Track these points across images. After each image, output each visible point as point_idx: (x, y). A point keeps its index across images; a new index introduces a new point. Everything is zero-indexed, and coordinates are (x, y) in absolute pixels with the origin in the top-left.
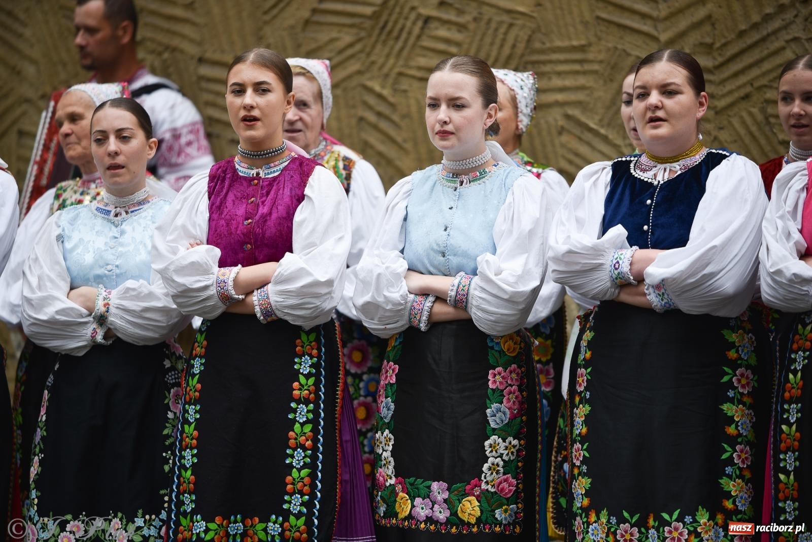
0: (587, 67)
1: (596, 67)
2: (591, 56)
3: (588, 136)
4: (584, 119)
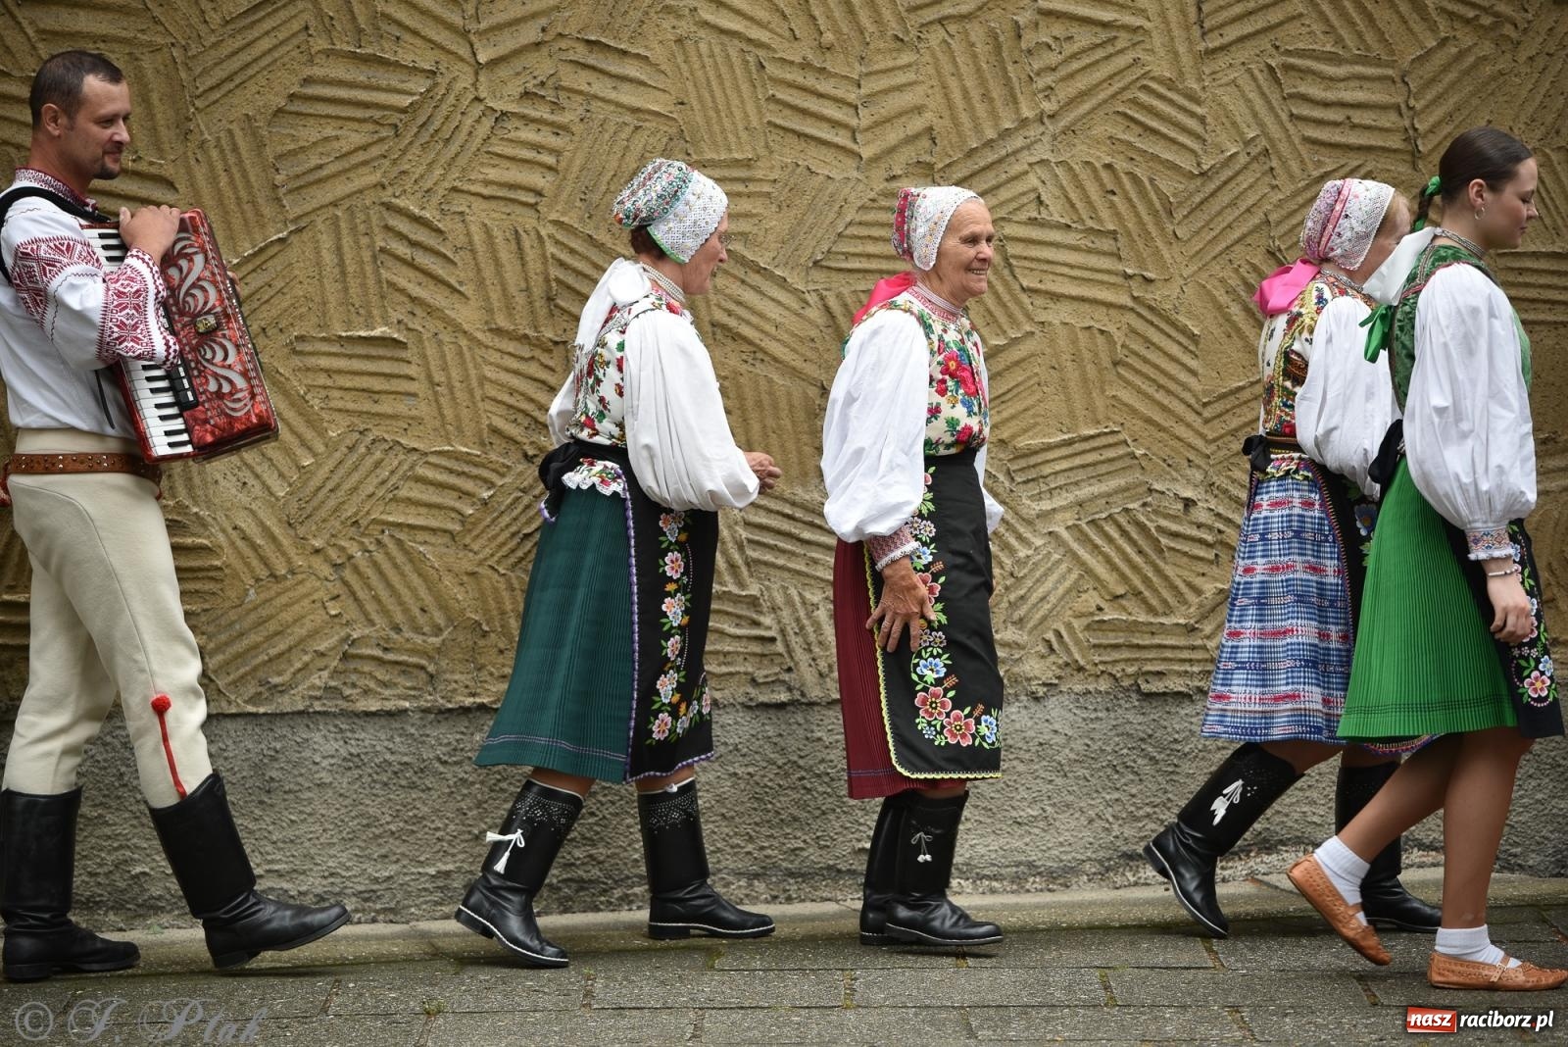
0: (752, 188)
1: (766, 188)
2: (759, 174)
3: (755, 279)
4: (750, 256)
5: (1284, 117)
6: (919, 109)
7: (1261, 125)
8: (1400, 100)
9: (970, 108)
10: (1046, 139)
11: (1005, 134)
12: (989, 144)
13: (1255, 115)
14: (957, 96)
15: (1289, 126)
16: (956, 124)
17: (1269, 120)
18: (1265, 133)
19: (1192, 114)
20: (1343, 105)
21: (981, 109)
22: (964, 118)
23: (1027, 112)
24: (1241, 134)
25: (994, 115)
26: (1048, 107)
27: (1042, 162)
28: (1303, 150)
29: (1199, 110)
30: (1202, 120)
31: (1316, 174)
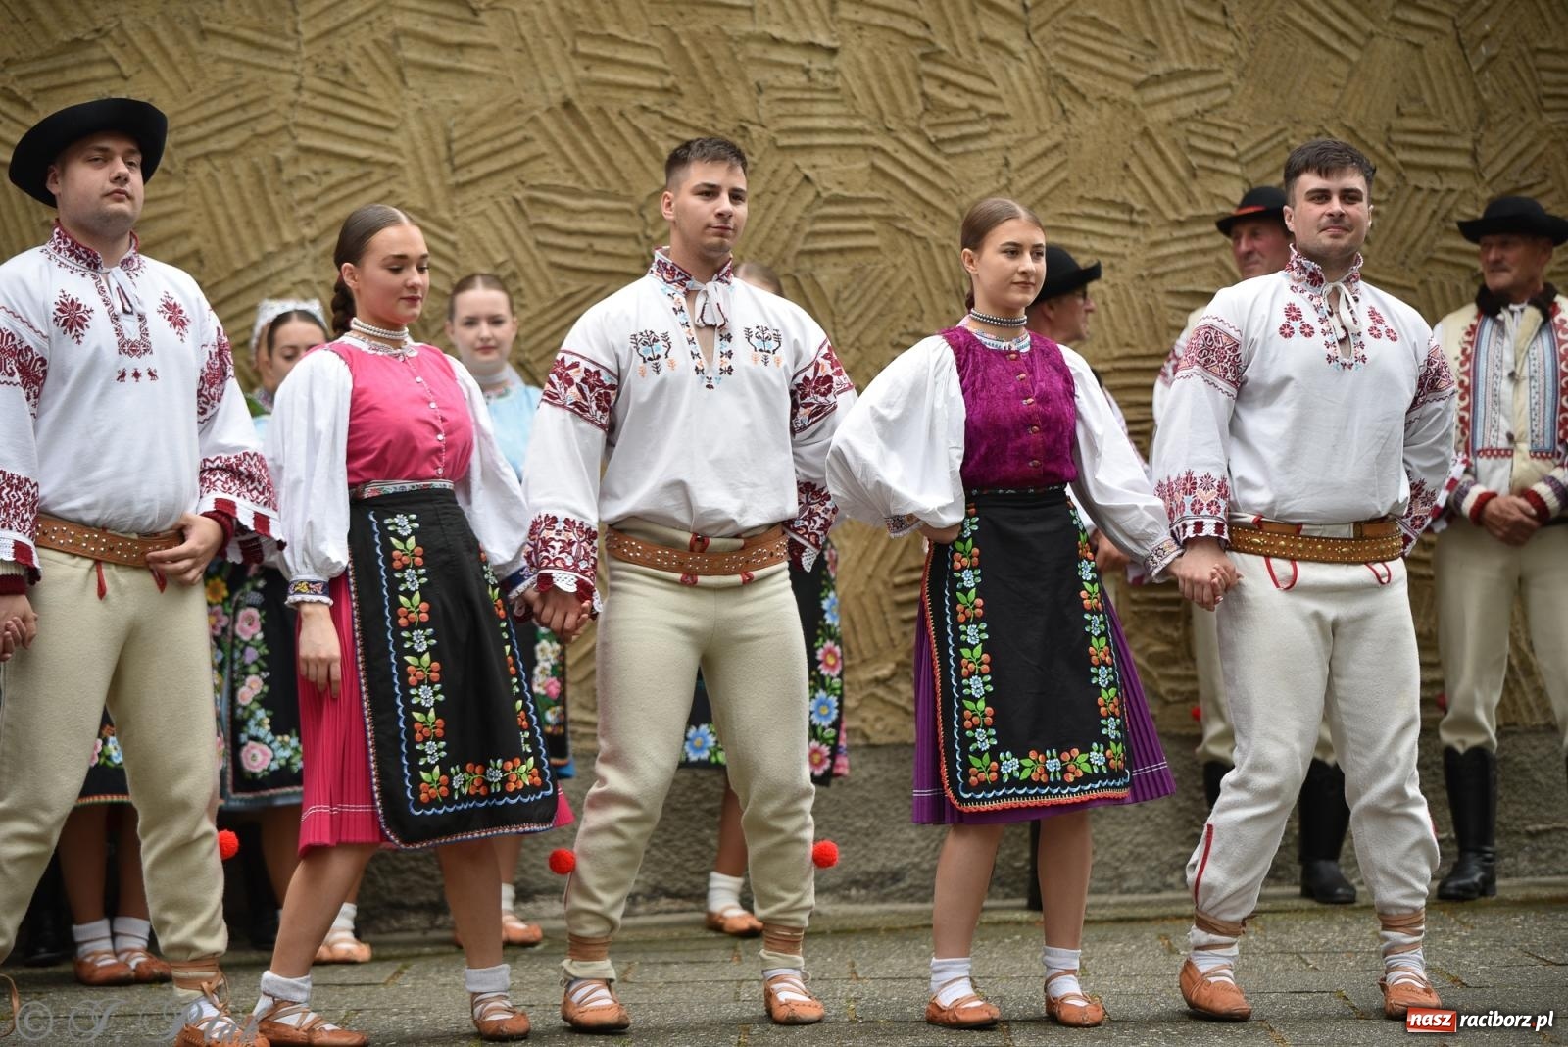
5: (531, 244)
6: (186, 234)
7: (510, 251)
8: (637, 230)
9: (235, 233)
10: (308, 261)
11: (268, 257)
12: (254, 265)
13: (504, 242)
14: (222, 222)
15: (536, 252)
16: (222, 246)
17: (517, 247)
18: (513, 258)
19: (445, 241)
20: (585, 234)
21: (246, 235)
22: (230, 242)
23: (289, 236)
24: (491, 258)
25: (258, 240)
26: (309, 232)
27: (304, 282)
28: (550, 274)
29: (451, 237)
30: (454, 245)
31: (561, 294)
